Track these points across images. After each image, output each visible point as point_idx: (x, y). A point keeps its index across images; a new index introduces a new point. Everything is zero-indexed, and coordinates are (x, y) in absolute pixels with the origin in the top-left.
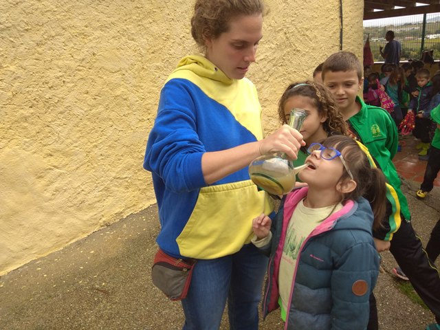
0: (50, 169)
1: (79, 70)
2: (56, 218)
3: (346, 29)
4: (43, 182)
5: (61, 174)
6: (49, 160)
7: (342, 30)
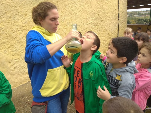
0: (13, 60)
1: (24, 26)
2: (15, 77)
3: (120, 13)
4: (11, 64)
5: (17, 62)
6: (13, 57)
7: (119, 13)
